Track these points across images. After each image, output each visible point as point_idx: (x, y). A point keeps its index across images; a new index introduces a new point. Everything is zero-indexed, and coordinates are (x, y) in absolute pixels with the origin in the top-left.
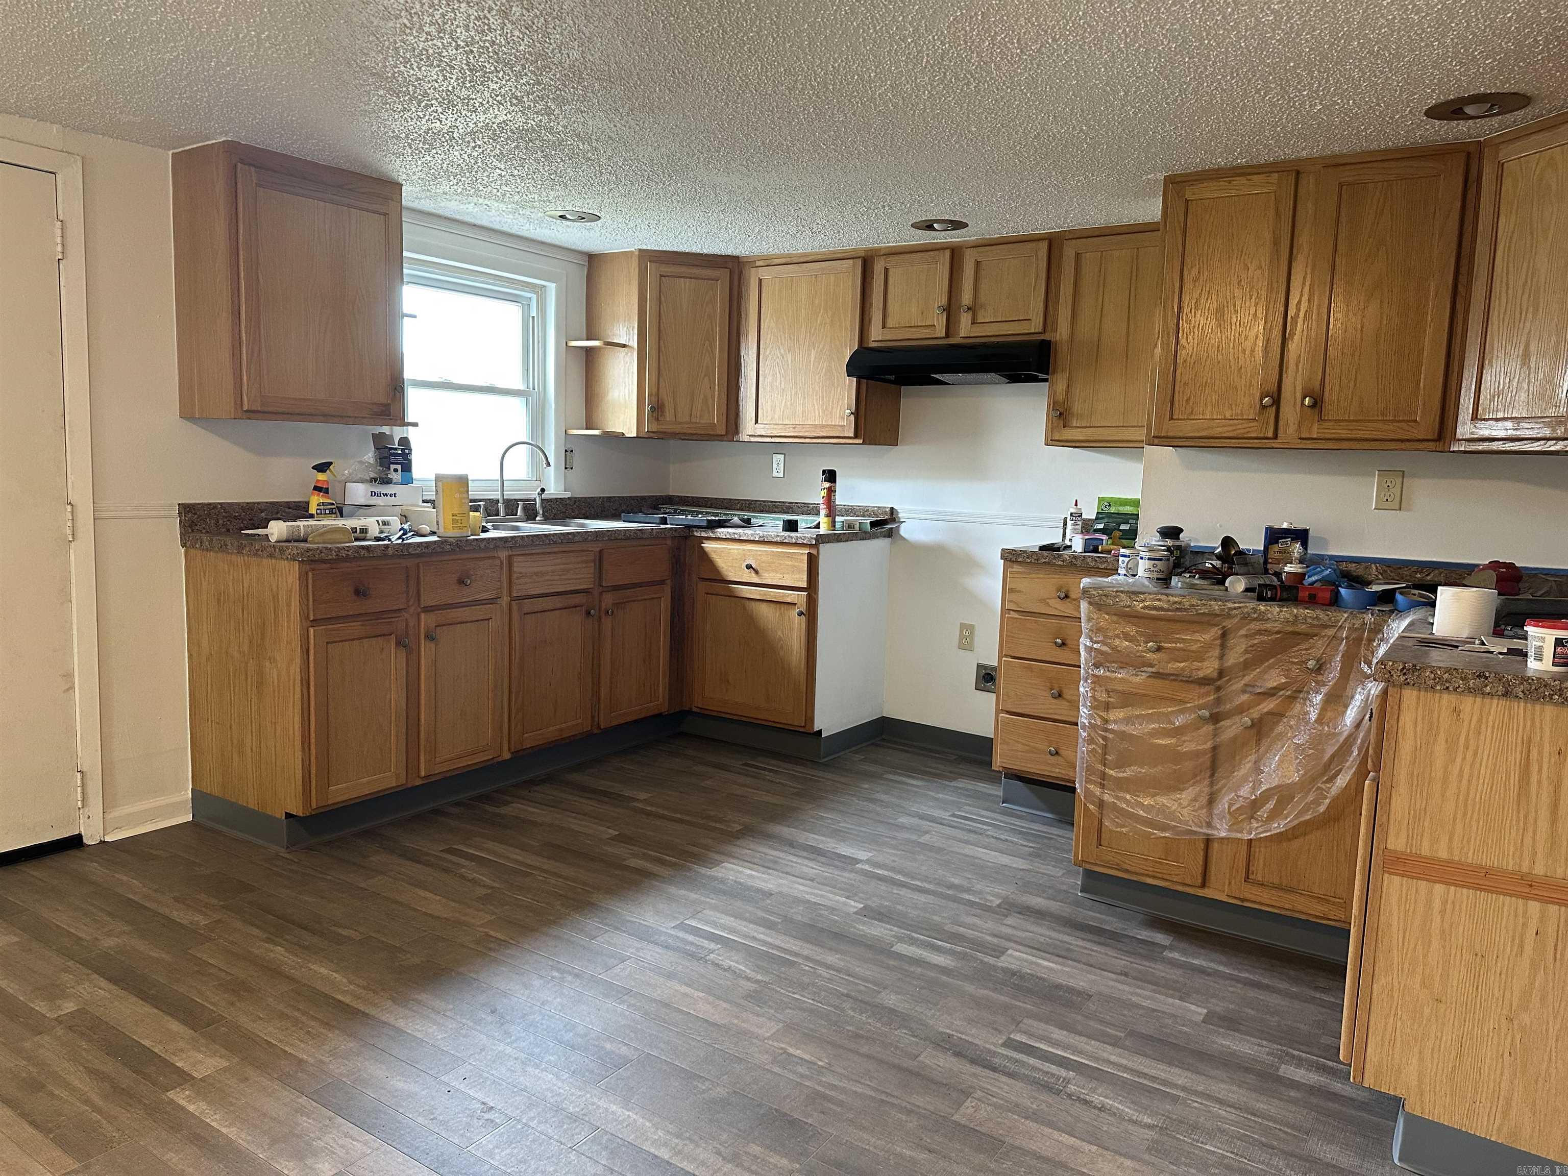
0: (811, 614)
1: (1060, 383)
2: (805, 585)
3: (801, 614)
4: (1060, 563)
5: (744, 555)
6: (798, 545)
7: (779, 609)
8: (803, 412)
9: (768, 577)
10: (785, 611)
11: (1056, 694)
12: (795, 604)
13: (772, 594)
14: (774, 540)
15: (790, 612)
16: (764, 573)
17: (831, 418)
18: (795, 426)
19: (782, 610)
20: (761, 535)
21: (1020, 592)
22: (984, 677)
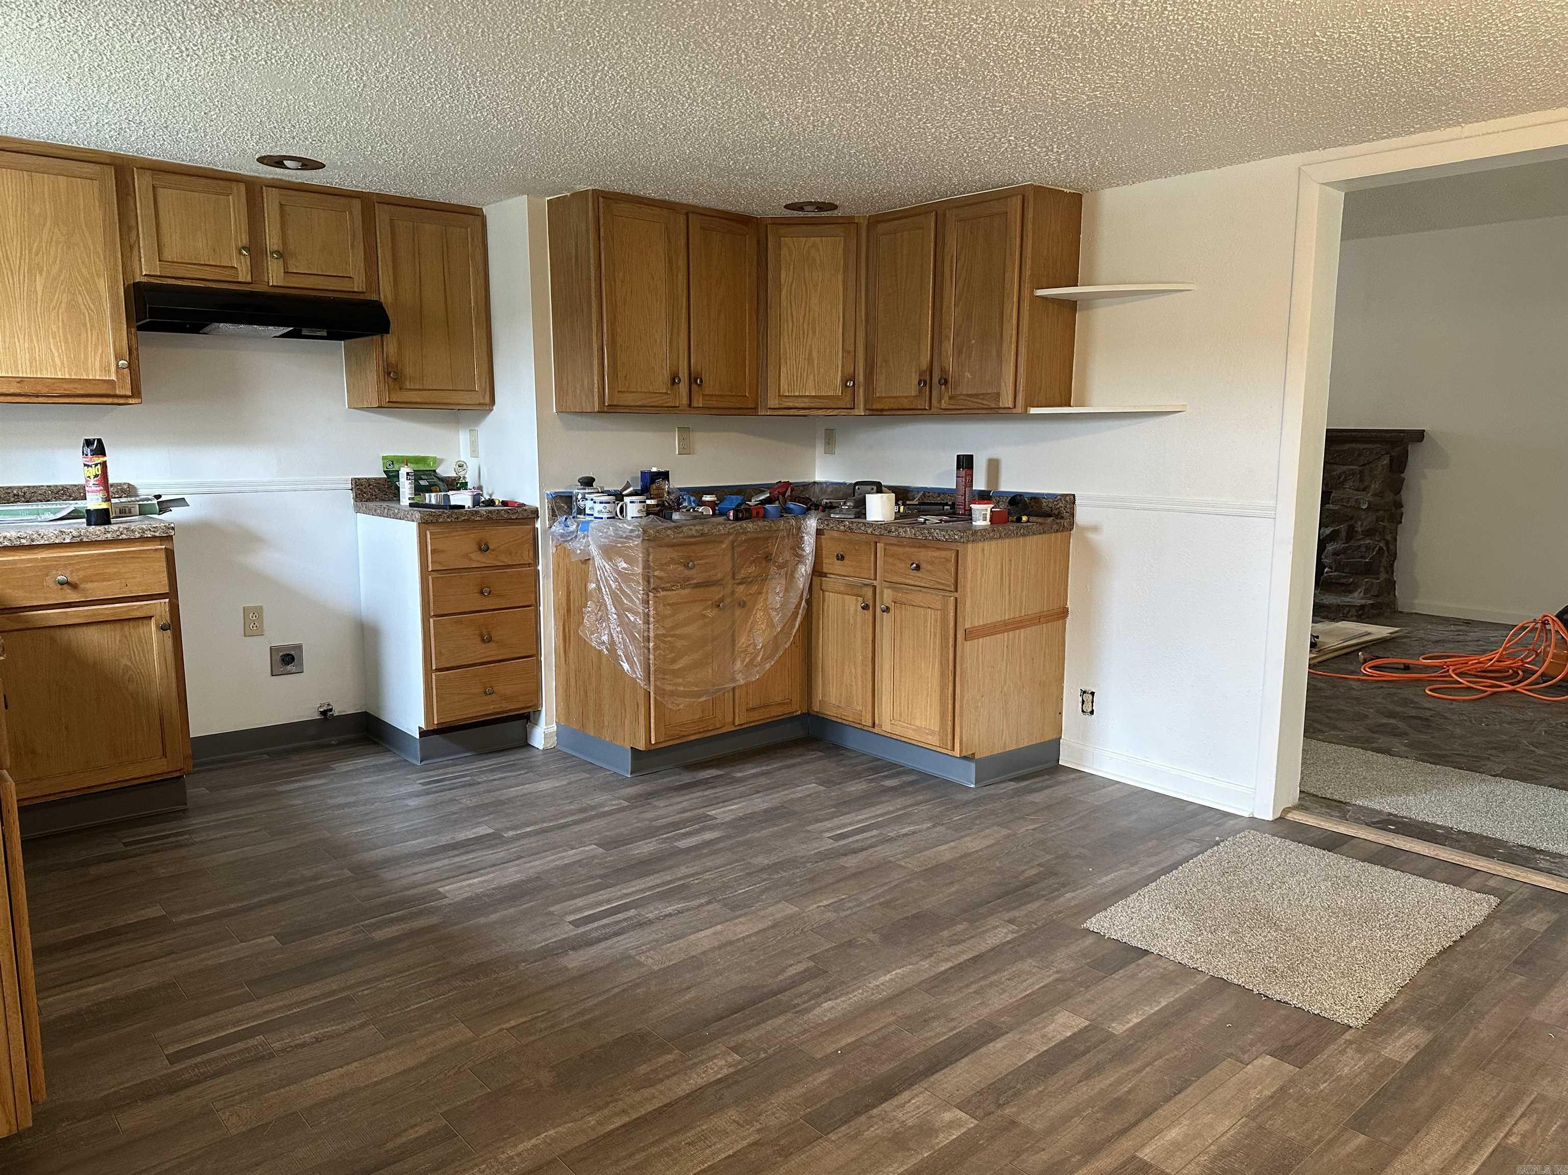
0: (173, 626)
1: (391, 343)
2: (166, 590)
3: (164, 628)
4: (478, 518)
5: (46, 567)
6: (143, 540)
7: (122, 628)
8: (32, 360)
9: (97, 590)
10: (132, 631)
11: (486, 639)
12: (151, 617)
13: (107, 612)
14: (99, 539)
15: (142, 629)
16: (89, 586)
17: (86, 370)
18: (21, 380)
19: (126, 629)
20: (75, 533)
21: (442, 551)
22: (283, 660)
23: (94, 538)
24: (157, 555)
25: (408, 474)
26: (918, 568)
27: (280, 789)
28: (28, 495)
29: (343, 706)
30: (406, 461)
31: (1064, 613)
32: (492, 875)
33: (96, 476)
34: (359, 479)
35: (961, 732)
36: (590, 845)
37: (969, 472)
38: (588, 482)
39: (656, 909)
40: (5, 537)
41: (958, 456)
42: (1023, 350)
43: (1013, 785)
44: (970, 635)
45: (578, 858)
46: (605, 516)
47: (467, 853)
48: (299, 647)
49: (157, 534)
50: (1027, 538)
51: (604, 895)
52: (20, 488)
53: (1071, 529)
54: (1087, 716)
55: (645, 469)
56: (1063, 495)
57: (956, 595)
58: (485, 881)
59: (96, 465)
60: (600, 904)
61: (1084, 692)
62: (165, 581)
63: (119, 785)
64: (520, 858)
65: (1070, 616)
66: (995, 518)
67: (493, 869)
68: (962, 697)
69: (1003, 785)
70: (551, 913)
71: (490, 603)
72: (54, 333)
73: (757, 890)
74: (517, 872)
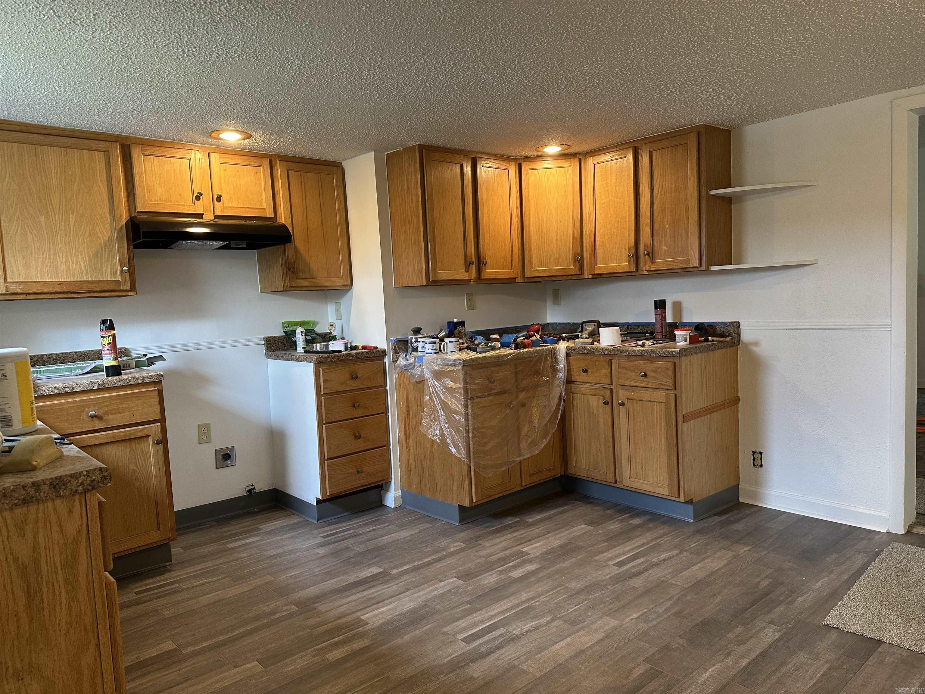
0: (163, 441)
1: (290, 249)
2: (158, 417)
3: (158, 443)
4: (351, 358)
5: (83, 406)
6: (143, 384)
7: (131, 445)
8: (68, 269)
9: (115, 419)
10: (137, 446)
11: (357, 437)
12: (149, 436)
13: (122, 434)
14: (116, 385)
15: (143, 445)
16: (110, 417)
17: (102, 275)
18: (61, 283)
19: (133, 444)
20: (100, 383)
21: (330, 380)
22: (223, 458)
23: (112, 385)
24: (152, 394)
25: (302, 332)
26: (645, 375)
27: (230, 546)
28: (62, 359)
29: (261, 486)
30: (301, 324)
31: (737, 400)
32: (393, 605)
33: (109, 344)
34: (269, 337)
35: (684, 484)
36: (452, 577)
37: (664, 311)
38: (417, 331)
39: (518, 626)
40: (55, 388)
41: (655, 301)
42: (704, 229)
43: (717, 519)
44: (685, 419)
45: (448, 588)
46: (434, 351)
47: (371, 588)
48: (232, 449)
49: (152, 380)
50: (715, 352)
51: (477, 617)
52: (57, 354)
53: (739, 345)
54: (758, 469)
55: (451, 321)
56: (731, 322)
57: (676, 392)
58: (390, 609)
59: (109, 336)
60: (476, 624)
61: (755, 453)
62: (158, 411)
63: (130, 552)
64: (408, 590)
65: (740, 403)
66: (692, 340)
67: (393, 599)
68: (683, 461)
69: (710, 520)
70: (445, 633)
71: (360, 412)
72: (81, 251)
73: (582, 608)
74: (410, 601)
